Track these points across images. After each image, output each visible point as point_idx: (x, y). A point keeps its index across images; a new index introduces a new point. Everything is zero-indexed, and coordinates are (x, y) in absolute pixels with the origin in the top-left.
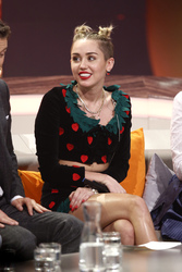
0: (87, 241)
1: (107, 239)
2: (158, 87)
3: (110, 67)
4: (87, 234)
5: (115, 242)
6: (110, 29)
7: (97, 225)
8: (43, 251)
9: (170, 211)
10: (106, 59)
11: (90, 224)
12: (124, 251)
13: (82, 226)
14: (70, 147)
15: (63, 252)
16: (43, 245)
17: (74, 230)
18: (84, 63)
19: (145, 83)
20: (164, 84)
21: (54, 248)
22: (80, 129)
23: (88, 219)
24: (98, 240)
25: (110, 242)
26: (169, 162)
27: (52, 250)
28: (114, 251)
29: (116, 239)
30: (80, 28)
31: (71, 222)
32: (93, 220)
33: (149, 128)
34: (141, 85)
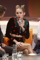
6: (24, 6)
7: (16, 50)
23: (14, 48)
34: (36, 19)
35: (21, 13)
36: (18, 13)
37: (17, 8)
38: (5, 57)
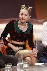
0: (19, 63)
1: (24, 62)
2: (38, 21)
4: (19, 61)
5: (27, 63)
7: (22, 58)
8: (7, 66)
9: (41, 55)
11: (20, 58)
12: (29, 65)
13: (18, 59)
14: (14, 37)
15: (13, 66)
16: (7, 64)
17: (15, 60)
19: (35, 20)
20: (40, 21)
22: (17, 32)
23: (19, 57)
24: (22, 63)
25: (25, 63)
26: (41, 42)
29: (27, 62)
31: (15, 58)
32: (21, 57)
33: (35, 33)
35: (26, 15)
36: (22, 14)
37: (23, 8)
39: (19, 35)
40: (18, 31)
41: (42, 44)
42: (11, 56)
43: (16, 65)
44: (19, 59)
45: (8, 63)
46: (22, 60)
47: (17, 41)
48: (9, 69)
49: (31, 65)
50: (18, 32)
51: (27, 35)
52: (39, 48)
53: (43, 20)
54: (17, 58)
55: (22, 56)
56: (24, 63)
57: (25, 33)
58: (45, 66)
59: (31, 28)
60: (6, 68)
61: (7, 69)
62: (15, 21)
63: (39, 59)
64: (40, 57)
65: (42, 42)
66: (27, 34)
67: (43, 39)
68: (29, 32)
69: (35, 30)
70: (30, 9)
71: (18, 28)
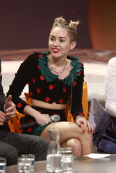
0: (51, 153)
1: (64, 152)
2: (96, 56)
3: (73, 47)
4: (51, 149)
5: (69, 153)
6: (77, 23)
7: (58, 143)
8: (23, 159)
9: (104, 135)
10: (71, 42)
11: (53, 142)
12: (75, 159)
13: (48, 144)
15: (36, 160)
16: (23, 156)
18: (57, 43)
19: (88, 54)
20: (100, 54)
21: (30, 158)
23: (52, 139)
24: (58, 152)
25: (66, 154)
26: (103, 103)
27: (29, 159)
28: (68, 159)
29: (70, 152)
30: (58, 19)
32: (55, 140)
38: (27, 164)
39: (51, 87)
40: (49, 76)
41: (105, 110)
42: (32, 137)
43: (45, 159)
44: (50, 144)
45: (24, 154)
46: (58, 146)
47: (45, 101)
48: (27, 166)
49: (80, 157)
50: (49, 80)
51: (68, 88)
52: (98, 118)
53: (107, 53)
54: (46, 141)
55: (58, 137)
56: (62, 153)
57: (66, 83)
58: (112, 159)
59: (79, 71)
60: (20, 164)
61: (23, 167)
62: (41, 53)
63: (99, 144)
64: (100, 140)
65: (106, 104)
66: (69, 85)
67: (109, 98)
68: (75, 80)
69: (90, 76)
70: (75, 25)
71: (49, 71)
